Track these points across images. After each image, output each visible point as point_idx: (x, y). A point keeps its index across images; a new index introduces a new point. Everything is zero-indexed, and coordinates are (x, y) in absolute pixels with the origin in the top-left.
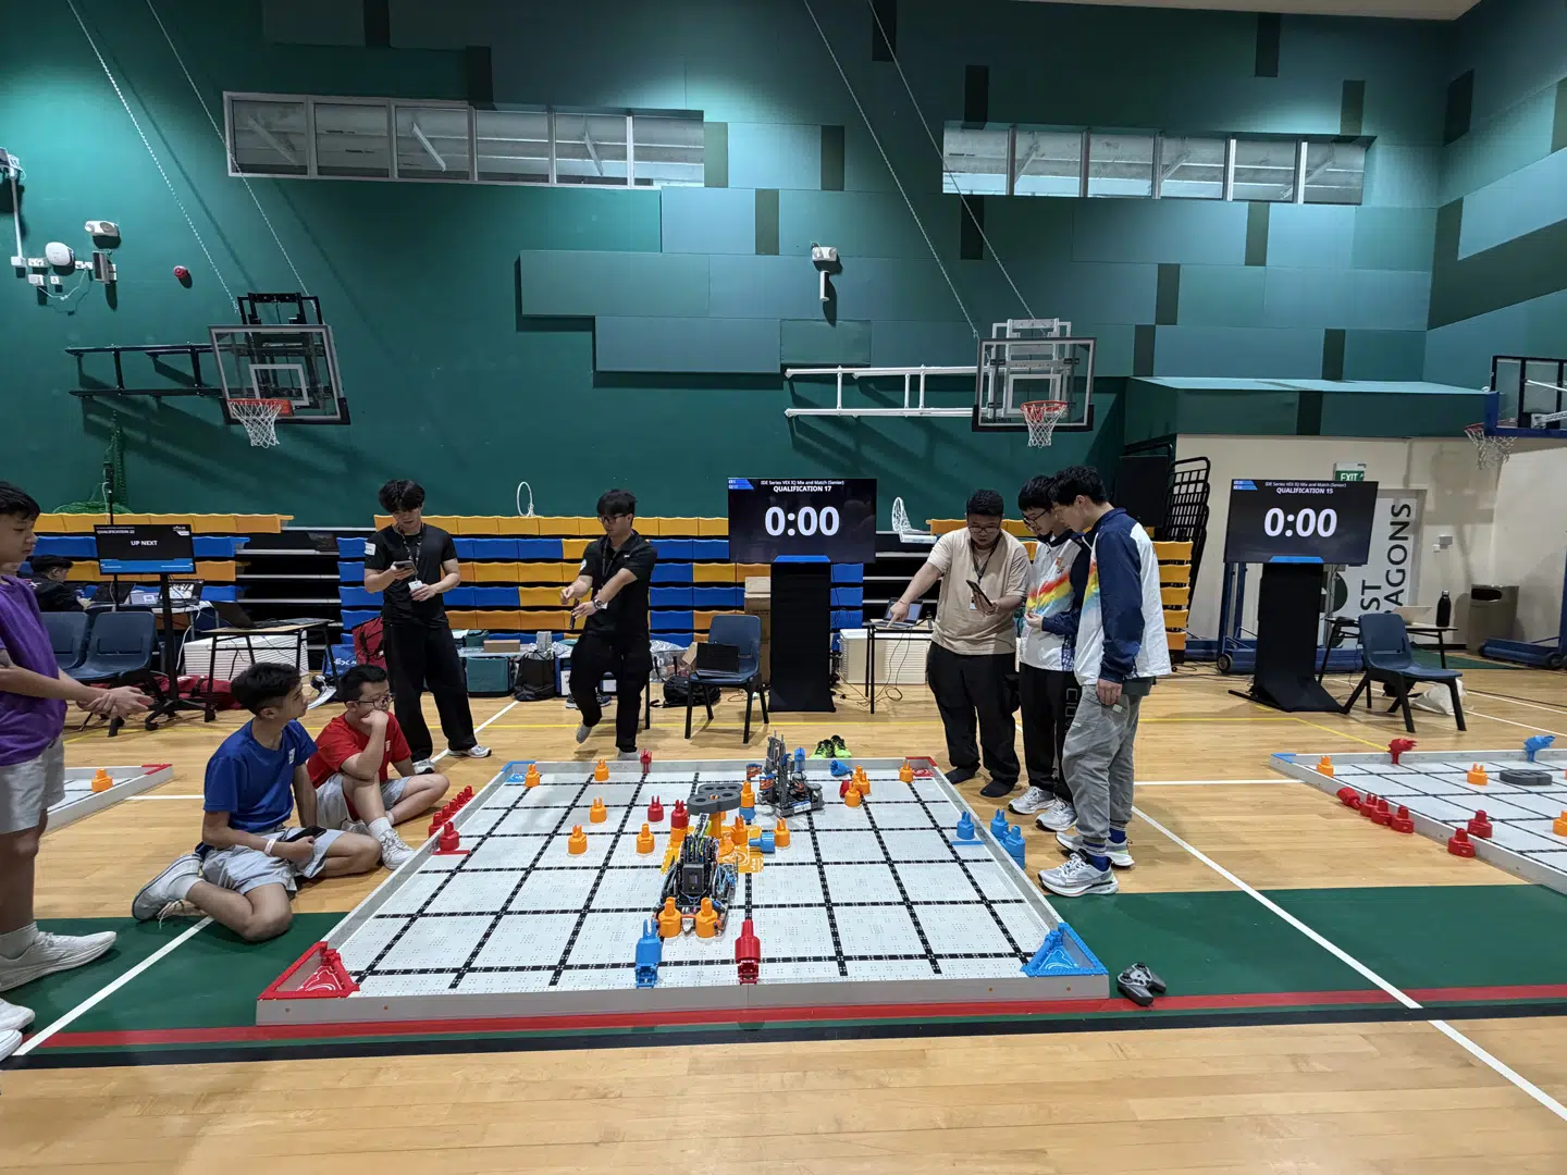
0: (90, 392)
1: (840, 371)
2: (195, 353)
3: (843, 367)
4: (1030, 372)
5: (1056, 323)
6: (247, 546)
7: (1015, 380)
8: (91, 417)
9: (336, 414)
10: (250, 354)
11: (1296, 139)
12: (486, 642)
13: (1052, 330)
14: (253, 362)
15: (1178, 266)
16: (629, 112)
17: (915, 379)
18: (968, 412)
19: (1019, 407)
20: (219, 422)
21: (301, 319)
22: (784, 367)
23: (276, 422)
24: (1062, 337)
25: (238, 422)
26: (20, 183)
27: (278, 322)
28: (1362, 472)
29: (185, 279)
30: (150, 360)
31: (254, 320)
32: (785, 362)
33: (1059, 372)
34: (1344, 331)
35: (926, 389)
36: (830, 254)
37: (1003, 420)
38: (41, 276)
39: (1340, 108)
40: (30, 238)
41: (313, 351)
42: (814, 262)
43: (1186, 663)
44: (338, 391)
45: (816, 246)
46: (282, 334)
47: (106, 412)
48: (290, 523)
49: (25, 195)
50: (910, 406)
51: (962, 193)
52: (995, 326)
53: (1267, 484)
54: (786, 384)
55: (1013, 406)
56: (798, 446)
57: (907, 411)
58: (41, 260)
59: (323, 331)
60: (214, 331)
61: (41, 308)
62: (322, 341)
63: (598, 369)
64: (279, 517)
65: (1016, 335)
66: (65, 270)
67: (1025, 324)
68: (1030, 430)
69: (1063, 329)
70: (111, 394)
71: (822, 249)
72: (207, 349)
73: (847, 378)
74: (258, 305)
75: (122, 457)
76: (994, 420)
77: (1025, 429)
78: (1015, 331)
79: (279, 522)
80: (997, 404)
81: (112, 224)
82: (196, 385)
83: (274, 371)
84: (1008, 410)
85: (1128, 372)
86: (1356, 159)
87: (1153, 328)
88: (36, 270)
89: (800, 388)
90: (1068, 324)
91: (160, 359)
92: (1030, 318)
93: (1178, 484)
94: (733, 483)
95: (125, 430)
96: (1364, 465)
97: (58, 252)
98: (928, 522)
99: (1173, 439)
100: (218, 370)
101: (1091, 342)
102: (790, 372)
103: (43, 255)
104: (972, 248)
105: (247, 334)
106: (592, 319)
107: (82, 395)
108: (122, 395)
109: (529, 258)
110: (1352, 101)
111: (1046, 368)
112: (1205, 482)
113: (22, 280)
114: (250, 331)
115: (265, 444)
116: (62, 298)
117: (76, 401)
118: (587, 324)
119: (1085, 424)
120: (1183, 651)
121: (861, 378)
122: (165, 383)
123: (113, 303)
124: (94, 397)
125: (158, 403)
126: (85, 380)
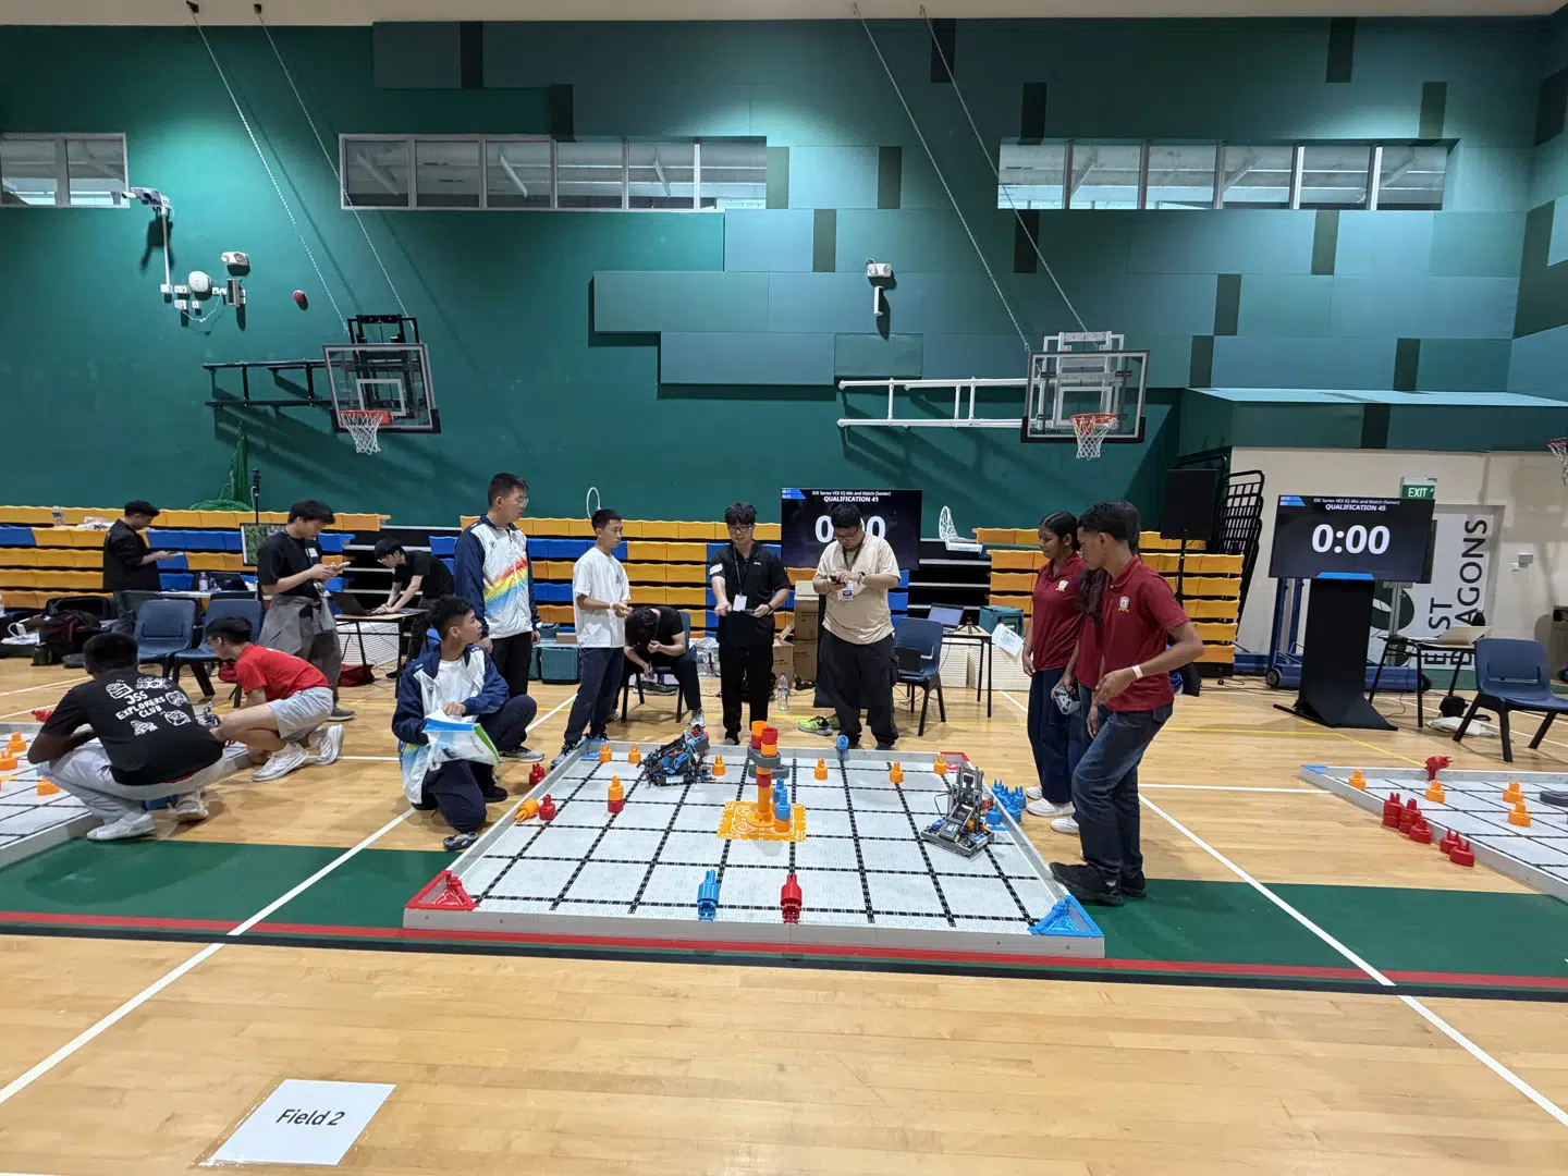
0: (222, 402)
1: (891, 383)
2: (309, 367)
3: (895, 378)
4: (1081, 384)
5: (1109, 336)
6: (352, 542)
7: (1065, 393)
8: (221, 425)
9: (428, 423)
10: (358, 370)
11: (1372, 144)
12: (558, 634)
13: (1104, 342)
14: (359, 377)
15: (1240, 276)
16: (697, 140)
17: (965, 391)
18: (1017, 423)
19: (1068, 418)
20: (327, 429)
21: (401, 339)
22: (838, 379)
23: (379, 430)
24: (1115, 350)
25: (346, 431)
26: (170, 220)
27: (382, 340)
28: (1433, 487)
29: (303, 302)
30: (270, 375)
31: (361, 340)
32: (839, 374)
33: (1110, 384)
34: (1417, 342)
35: (976, 400)
36: (885, 270)
37: (1053, 431)
38: (184, 302)
39: (1419, 112)
40: (176, 267)
41: (411, 367)
42: (870, 278)
43: (1235, 677)
44: (432, 403)
45: (872, 262)
46: (384, 352)
47: (233, 421)
48: (388, 522)
49: (173, 230)
50: (960, 417)
51: (1017, 207)
52: (1047, 339)
53: (1315, 500)
54: (839, 395)
55: (1063, 418)
56: (849, 454)
57: (957, 422)
58: (185, 287)
59: (420, 349)
60: (327, 350)
61: (183, 329)
62: (419, 357)
63: (662, 381)
64: (379, 516)
65: (1066, 348)
66: (204, 296)
67: (1077, 337)
68: (1079, 441)
69: (1116, 342)
70: (238, 405)
71: (878, 265)
72: (322, 365)
73: (899, 390)
74: (364, 326)
75: (245, 461)
76: (1043, 432)
77: (1074, 440)
78: (1066, 344)
79: (378, 522)
80: (1047, 416)
81: (244, 255)
82: (309, 397)
83: (376, 385)
84: (1058, 421)
85: (1185, 383)
86: (1436, 159)
87: (1212, 338)
88: (181, 296)
89: (852, 399)
90: (1121, 337)
91: (280, 373)
92: (1082, 331)
93: (1231, 497)
94: (786, 494)
95: (250, 437)
96: (1435, 480)
97: (199, 280)
98: (974, 530)
99: (1228, 451)
100: (331, 383)
101: (1144, 355)
102: (843, 384)
103: (187, 283)
104: (1025, 262)
105: (354, 352)
106: (658, 335)
107: (215, 405)
108: (247, 406)
109: (600, 278)
110: (1433, 103)
111: (1097, 380)
112: (1258, 495)
113: (168, 304)
114: (357, 349)
115: (369, 451)
116: (201, 321)
117: (209, 411)
118: (653, 339)
119: (1136, 435)
120: (1232, 665)
121: (912, 389)
122: (283, 395)
123: (242, 324)
124: (224, 408)
125: (277, 413)
126: (217, 392)
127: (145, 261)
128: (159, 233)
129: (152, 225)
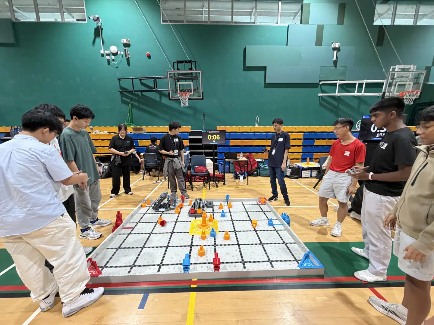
0: (123, 91)
1: (338, 82)
2: (155, 79)
4: (402, 82)
5: (412, 66)
7: (398, 84)
8: (124, 98)
9: (200, 97)
10: (178, 79)
13: (410, 68)
17: (361, 84)
18: (380, 94)
21: (191, 68)
22: (320, 81)
24: (413, 71)
26: (102, 27)
30: (139, 81)
32: (321, 79)
33: (410, 81)
35: (365, 87)
36: (338, 46)
38: (109, 56)
40: (105, 44)
42: (333, 48)
44: (202, 90)
45: (334, 43)
46: (185, 73)
47: (127, 97)
48: (191, 129)
49: (103, 31)
50: (358, 93)
52: (392, 67)
57: (356, 94)
58: (109, 51)
59: (200, 72)
61: (108, 66)
63: (266, 82)
66: (115, 54)
67: (402, 67)
73: (340, 84)
75: (132, 110)
78: (399, 69)
81: (129, 40)
82: (156, 89)
84: (394, 93)
87: (431, 67)
88: (107, 55)
91: (143, 81)
94: (364, 117)
95: (133, 102)
97: (114, 49)
101: (425, 72)
102: (322, 82)
103: (109, 49)
106: (266, 67)
107: (121, 92)
108: (133, 92)
109: (248, 47)
113: (103, 57)
115: (185, 106)
116: (115, 63)
117: (119, 94)
118: (264, 68)
122: (143, 88)
123: (129, 64)
124: (124, 93)
125: (142, 94)
126: (121, 87)
127: (94, 42)
128: (98, 32)
129: (95, 29)
